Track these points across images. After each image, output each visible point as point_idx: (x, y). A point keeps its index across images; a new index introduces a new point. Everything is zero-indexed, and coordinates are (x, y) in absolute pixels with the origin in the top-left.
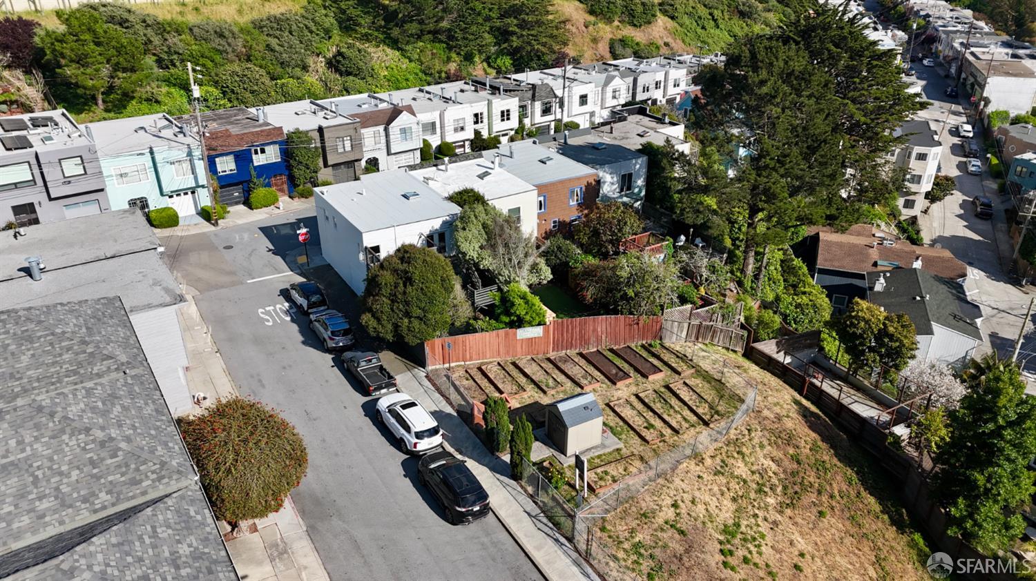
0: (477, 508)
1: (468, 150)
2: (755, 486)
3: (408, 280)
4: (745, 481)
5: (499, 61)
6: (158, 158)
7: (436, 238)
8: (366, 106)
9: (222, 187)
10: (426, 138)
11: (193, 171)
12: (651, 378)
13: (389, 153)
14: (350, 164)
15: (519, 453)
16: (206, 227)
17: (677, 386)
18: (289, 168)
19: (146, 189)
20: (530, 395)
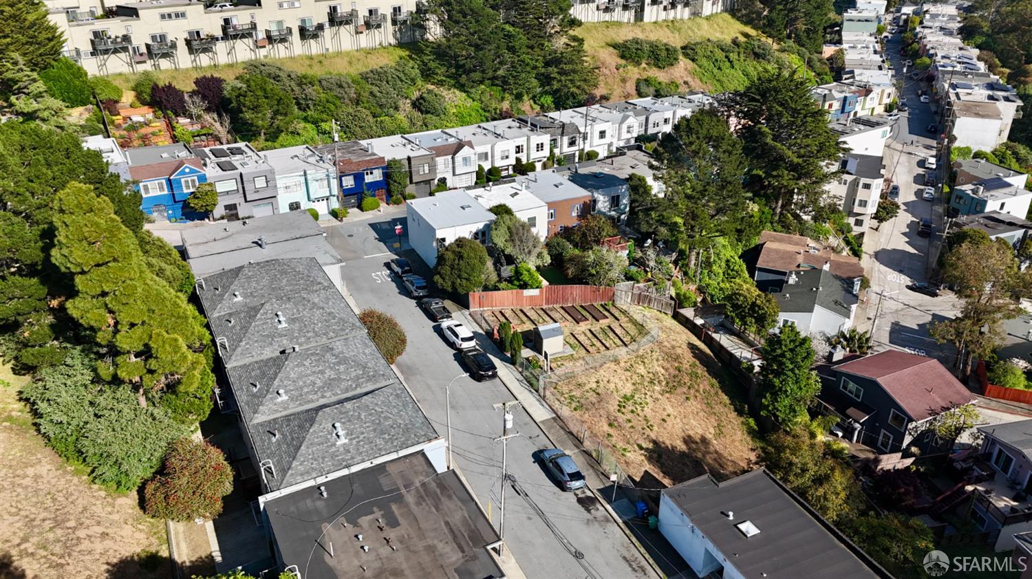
0: (490, 373)
1: (511, 172)
2: (648, 379)
3: (461, 257)
4: (642, 376)
5: (542, 99)
6: (309, 177)
7: (480, 235)
8: (439, 140)
9: (345, 196)
10: (481, 163)
11: (329, 186)
12: (601, 321)
13: (454, 174)
14: (428, 182)
15: (515, 349)
16: (335, 222)
17: (615, 325)
18: (388, 184)
19: (299, 196)
20: (528, 326)
